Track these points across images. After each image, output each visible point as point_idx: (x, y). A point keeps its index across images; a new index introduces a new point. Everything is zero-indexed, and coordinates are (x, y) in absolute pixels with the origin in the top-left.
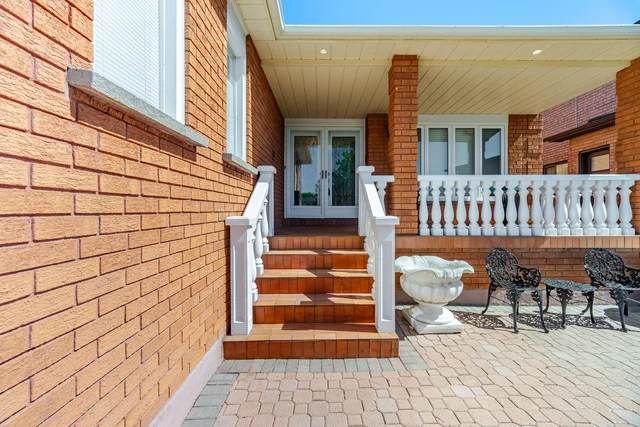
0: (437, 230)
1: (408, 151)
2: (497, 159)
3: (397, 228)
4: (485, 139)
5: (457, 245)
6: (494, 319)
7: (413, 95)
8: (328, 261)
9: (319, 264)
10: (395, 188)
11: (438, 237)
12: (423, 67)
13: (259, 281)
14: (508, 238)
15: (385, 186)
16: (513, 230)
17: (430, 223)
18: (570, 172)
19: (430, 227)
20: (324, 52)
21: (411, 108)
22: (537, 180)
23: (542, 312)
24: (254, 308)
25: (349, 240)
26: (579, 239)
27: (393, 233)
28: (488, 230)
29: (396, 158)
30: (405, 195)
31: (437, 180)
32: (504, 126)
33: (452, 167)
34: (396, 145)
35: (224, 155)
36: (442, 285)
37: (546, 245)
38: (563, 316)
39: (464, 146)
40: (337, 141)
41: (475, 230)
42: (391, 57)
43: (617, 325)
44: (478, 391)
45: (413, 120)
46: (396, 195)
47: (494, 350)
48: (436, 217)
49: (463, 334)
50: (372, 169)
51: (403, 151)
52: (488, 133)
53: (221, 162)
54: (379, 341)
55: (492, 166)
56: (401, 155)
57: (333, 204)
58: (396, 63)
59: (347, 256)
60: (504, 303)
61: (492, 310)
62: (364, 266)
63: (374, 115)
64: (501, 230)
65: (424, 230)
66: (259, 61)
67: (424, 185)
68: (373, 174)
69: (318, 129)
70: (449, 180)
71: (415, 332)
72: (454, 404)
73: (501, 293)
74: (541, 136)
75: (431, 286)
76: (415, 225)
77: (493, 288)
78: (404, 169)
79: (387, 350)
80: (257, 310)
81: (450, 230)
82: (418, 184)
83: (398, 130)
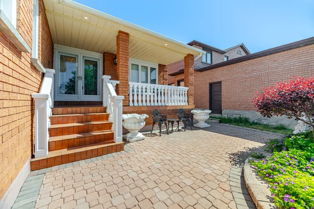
0: (136, 104)
1: (125, 71)
2: (155, 80)
3: (123, 100)
4: (151, 72)
5: (143, 110)
6: (154, 134)
7: (127, 49)
8: (89, 118)
9: (84, 120)
10: (120, 86)
11: (136, 106)
12: (131, 38)
13: (50, 130)
14: (158, 106)
15: (116, 85)
16: (160, 104)
17: (133, 101)
18: (175, 86)
19: (133, 103)
20: (86, 18)
21: (126, 54)
22: (166, 87)
23: (167, 130)
24: (49, 142)
25: (98, 108)
26: (176, 106)
27: (122, 102)
28: (152, 104)
29: (120, 73)
30: (124, 89)
31: (136, 84)
32: (157, 67)
33: (140, 80)
34: (120, 68)
35: (31, 58)
36: (139, 122)
37: (168, 108)
38: (172, 130)
39: (144, 73)
40: (87, 62)
41: (148, 104)
42: (118, 31)
43: (183, 130)
44: (151, 152)
45: (127, 60)
46: (120, 89)
47: (154, 141)
48: (135, 99)
49: (145, 139)
50: (110, 77)
51: (123, 71)
52: (153, 69)
53: (30, 62)
54: (117, 145)
55: (153, 81)
56: (122, 73)
57: (85, 94)
58: (120, 34)
59: (99, 115)
60: (157, 129)
61: (153, 132)
62: (107, 119)
63: (107, 53)
64: (156, 104)
65: (131, 104)
66: (45, 10)
67: (131, 86)
68: (110, 79)
69: (77, 54)
70: (140, 85)
71: (129, 142)
72: (144, 156)
73: (157, 126)
74: (167, 73)
75: (135, 123)
76: (128, 102)
77: (154, 123)
78: (123, 79)
79: (119, 148)
80: (50, 144)
81: (140, 104)
82: (129, 85)
83: (121, 62)
